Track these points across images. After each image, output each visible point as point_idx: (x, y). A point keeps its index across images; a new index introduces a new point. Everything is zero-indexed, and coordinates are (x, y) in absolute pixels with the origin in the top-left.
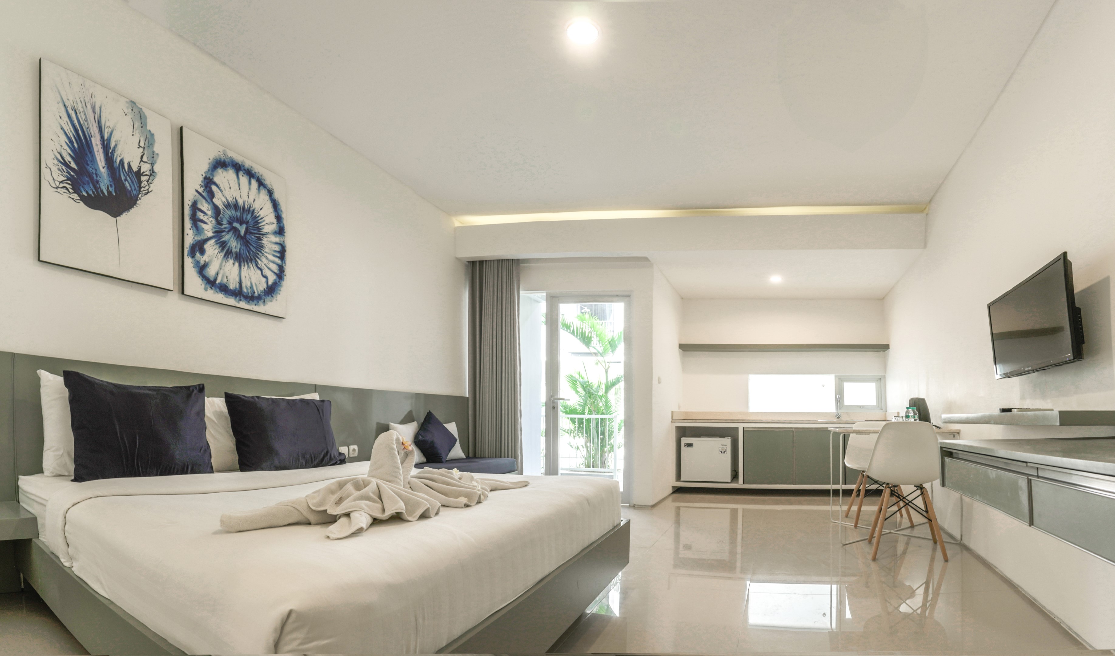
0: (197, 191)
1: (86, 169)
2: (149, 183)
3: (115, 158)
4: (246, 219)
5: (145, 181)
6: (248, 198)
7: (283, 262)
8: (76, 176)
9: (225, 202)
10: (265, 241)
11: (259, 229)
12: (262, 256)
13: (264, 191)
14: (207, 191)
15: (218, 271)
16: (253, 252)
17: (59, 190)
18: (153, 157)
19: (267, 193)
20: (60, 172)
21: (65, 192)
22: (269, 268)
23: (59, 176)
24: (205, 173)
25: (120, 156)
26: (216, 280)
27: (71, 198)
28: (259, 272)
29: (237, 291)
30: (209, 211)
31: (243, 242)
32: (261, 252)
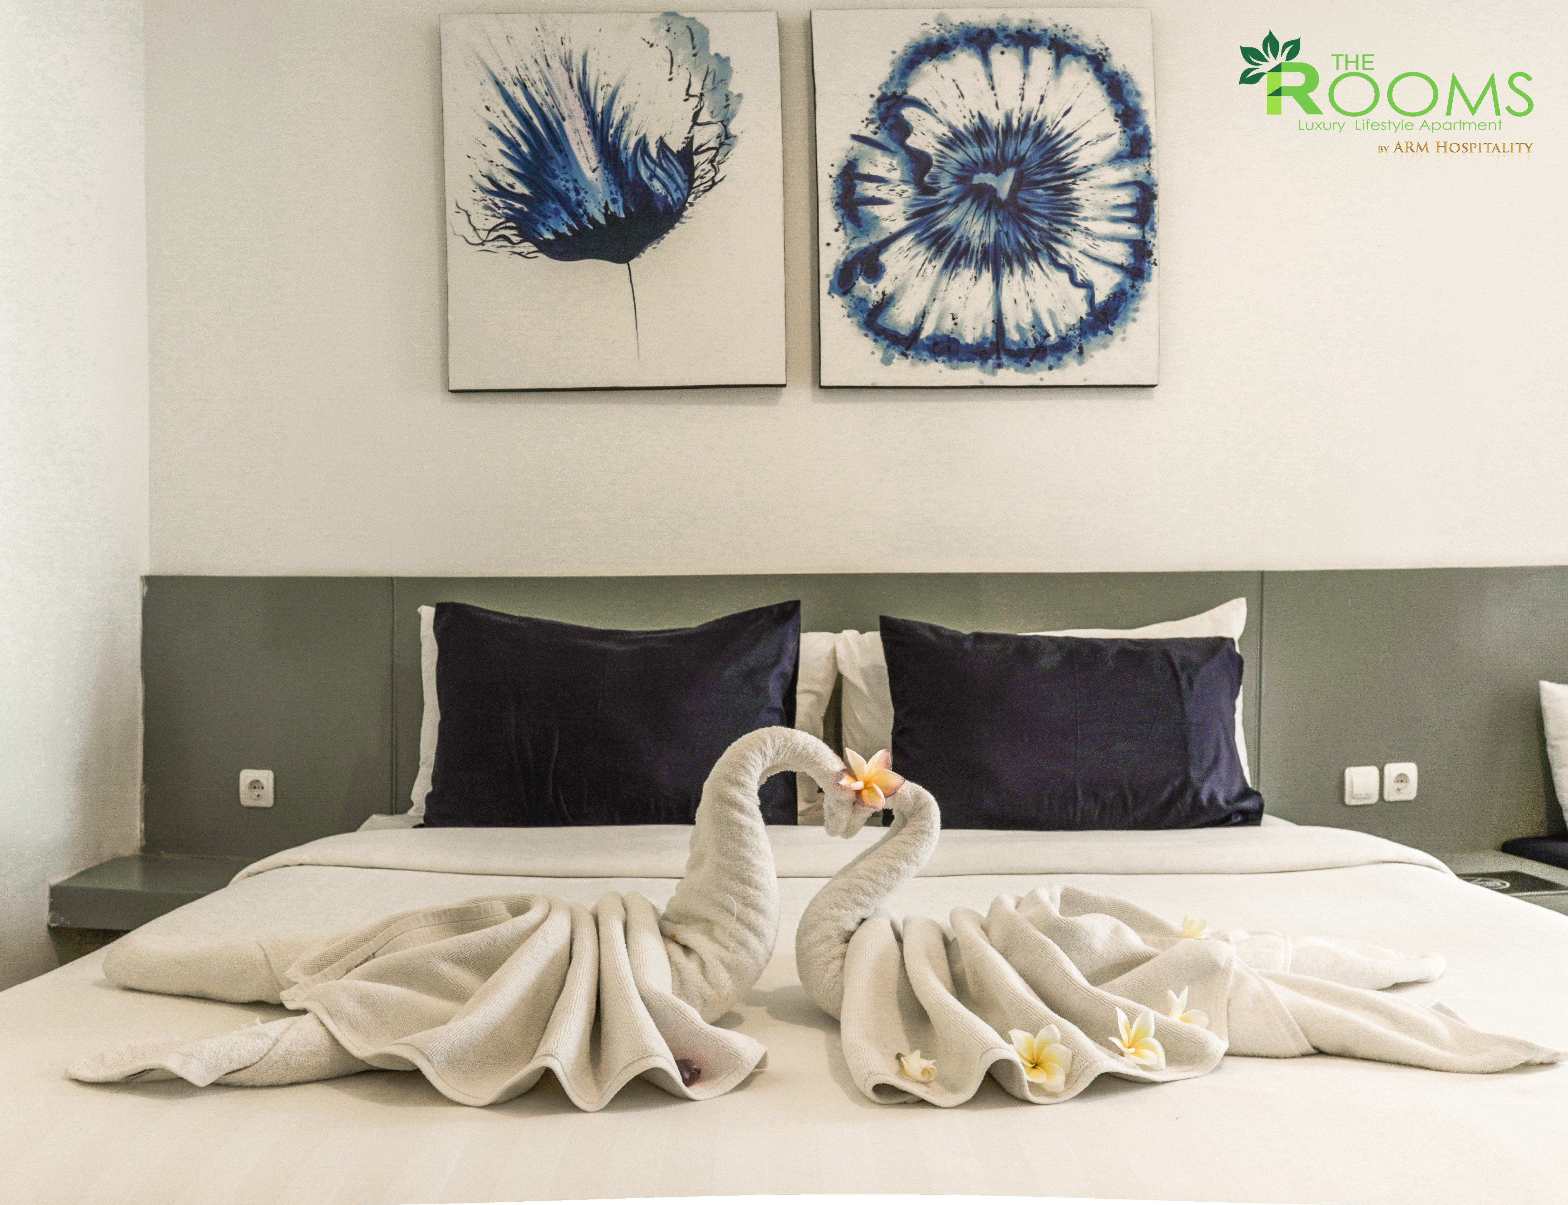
0: (855, 137)
1: (551, 186)
2: (715, 164)
3: (622, 142)
4: (1016, 153)
5: (703, 163)
6: (1022, 99)
7: (1147, 228)
8: (527, 208)
9: (944, 135)
10: (1081, 191)
11: (1060, 166)
12: (1073, 233)
13: (1074, 64)
14: (886, 128)
15: (925, 307)
16: (1040, 229)
17: (488, 246)
18: (727, 106)
19: (1086, 66)
20: (489, 212)
21: (501, 247)
22: (1096, 259)
23: (486, 219)
24: (880, 88)
25: (636, 135)
26: (917, 330)
27: (515, 253)
28: (1064, 277)
29: (987, 346)
30: (893, 172)
31: (1006, 214)
32: (1068, 224)
